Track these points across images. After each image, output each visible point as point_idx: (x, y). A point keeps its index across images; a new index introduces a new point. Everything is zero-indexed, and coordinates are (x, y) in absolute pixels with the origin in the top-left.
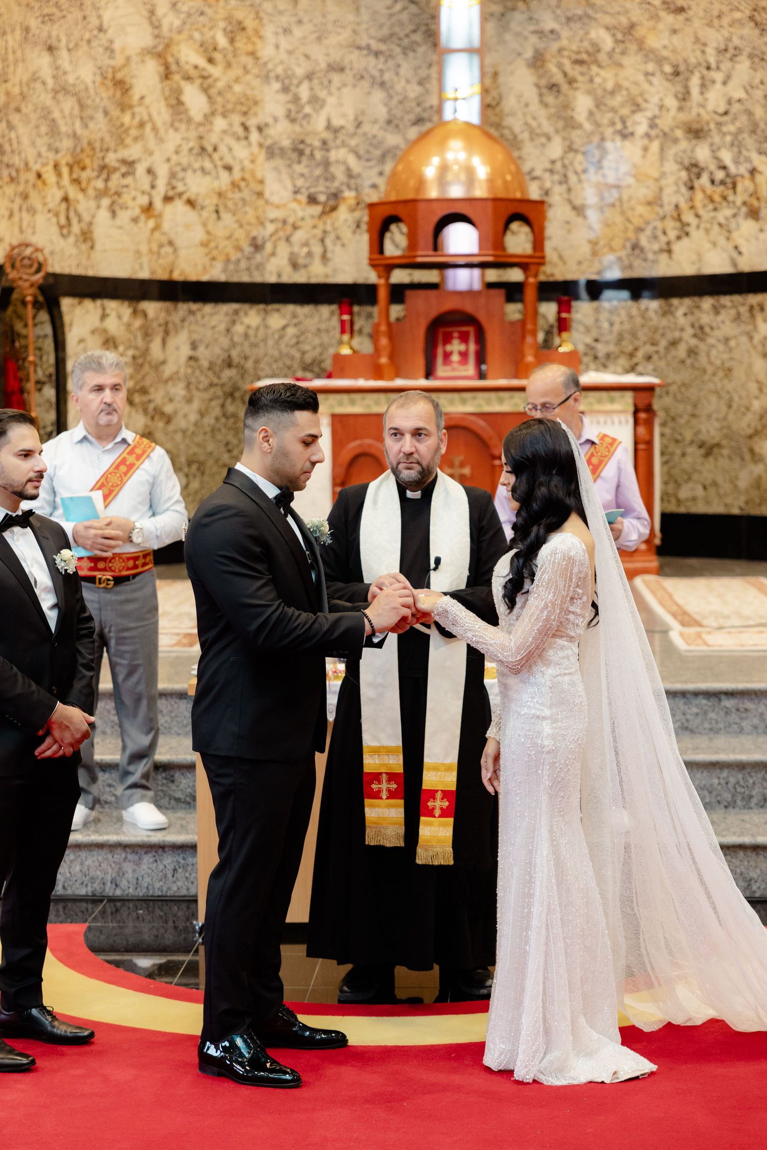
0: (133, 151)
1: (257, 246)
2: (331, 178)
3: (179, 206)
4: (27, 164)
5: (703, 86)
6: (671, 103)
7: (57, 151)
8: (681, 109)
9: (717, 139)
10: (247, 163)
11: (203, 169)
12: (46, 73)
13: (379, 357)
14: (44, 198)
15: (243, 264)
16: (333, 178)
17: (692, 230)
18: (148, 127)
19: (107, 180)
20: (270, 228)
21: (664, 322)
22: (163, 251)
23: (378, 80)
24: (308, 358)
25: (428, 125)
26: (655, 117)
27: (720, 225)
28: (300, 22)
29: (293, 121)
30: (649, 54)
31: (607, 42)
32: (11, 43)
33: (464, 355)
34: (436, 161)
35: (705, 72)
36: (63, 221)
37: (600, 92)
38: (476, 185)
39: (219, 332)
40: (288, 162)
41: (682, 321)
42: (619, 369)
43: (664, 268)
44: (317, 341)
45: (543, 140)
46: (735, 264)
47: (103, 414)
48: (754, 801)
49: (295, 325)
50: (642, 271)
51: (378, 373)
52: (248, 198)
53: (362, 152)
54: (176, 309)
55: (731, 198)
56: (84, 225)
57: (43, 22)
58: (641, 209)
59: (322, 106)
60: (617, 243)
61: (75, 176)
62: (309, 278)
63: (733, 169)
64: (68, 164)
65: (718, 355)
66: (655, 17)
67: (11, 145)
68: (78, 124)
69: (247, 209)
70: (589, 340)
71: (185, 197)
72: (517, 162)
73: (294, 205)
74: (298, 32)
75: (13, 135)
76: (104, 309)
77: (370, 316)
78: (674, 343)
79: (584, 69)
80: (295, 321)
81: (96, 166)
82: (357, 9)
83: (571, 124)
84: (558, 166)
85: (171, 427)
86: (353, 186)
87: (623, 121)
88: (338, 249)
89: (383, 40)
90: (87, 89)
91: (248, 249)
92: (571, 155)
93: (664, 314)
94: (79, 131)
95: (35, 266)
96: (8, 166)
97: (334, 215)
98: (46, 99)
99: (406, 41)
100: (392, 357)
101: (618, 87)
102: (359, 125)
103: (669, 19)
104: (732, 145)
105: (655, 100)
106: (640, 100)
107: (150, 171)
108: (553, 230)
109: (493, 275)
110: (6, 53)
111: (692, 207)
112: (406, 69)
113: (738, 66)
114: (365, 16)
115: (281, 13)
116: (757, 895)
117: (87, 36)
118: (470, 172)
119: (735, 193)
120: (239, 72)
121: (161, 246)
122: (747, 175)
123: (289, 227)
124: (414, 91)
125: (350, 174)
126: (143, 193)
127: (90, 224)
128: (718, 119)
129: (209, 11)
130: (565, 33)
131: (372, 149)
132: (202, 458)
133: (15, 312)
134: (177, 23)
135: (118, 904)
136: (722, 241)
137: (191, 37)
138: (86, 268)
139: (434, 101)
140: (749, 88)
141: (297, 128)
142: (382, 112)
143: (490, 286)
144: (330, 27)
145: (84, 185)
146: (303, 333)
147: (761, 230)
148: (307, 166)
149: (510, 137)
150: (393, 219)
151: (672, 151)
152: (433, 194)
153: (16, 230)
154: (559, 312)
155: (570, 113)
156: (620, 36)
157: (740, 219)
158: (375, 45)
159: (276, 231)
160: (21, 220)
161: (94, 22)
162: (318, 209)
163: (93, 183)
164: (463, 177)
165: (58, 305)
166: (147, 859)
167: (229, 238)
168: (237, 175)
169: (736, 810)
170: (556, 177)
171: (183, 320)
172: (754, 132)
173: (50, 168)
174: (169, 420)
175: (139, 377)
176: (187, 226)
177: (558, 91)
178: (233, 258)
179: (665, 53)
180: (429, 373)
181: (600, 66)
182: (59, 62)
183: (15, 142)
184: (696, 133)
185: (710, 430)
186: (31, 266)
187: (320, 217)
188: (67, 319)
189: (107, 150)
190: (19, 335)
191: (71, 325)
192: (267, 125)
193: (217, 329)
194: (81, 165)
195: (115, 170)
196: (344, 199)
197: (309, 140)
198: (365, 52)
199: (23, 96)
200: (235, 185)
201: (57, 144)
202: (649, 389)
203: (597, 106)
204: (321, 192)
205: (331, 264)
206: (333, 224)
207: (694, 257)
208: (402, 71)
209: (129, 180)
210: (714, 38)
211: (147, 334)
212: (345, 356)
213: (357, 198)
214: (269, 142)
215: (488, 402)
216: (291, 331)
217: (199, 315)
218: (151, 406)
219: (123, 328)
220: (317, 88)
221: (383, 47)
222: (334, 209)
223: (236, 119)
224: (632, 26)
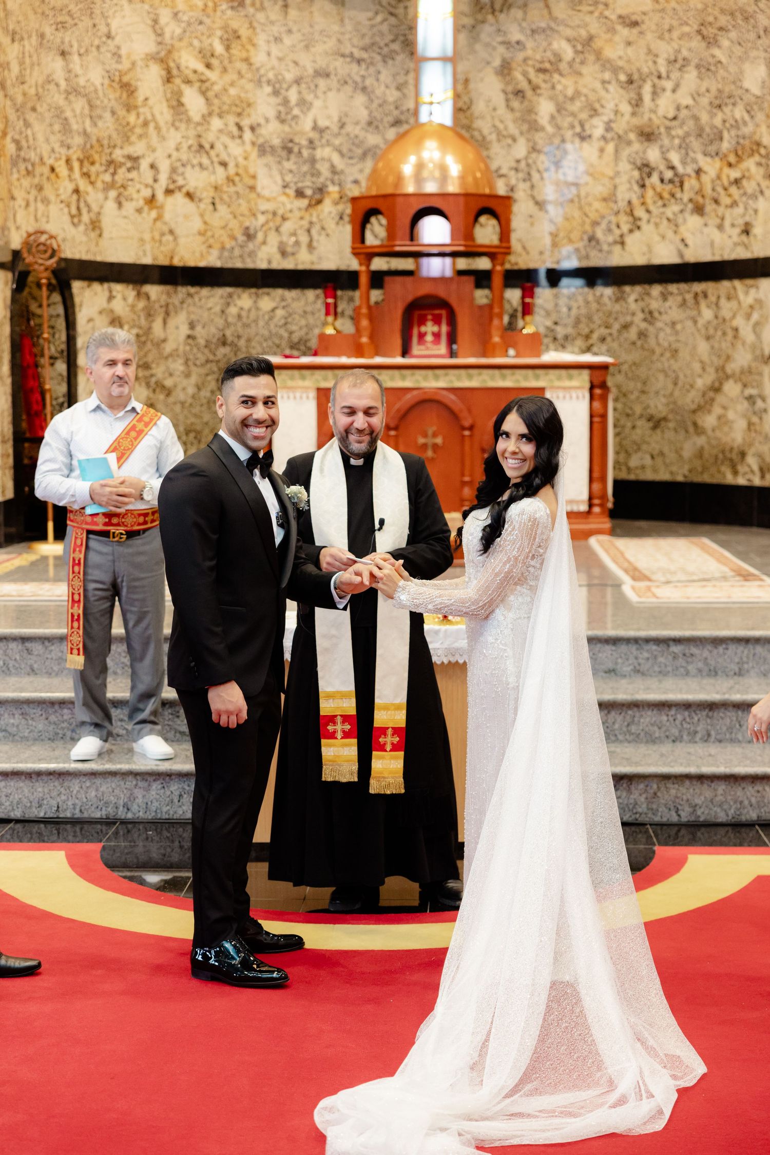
0: (137, 148)
1: (249, 235)
2: (316, 174)
3: (179, 199)
4: (41, 159)
5: (655, 94)
6: (626, 108)
7: (69, 148)
8: (634, 114)
9: (666, 141)
10: (241, 160)
11: (201, 165)
12: (60, 75)
13: (360, 337)
14: (57, 190)
15: (237, 252)
16: (319, 174)
17: (643, 224)
18: (152, 126)
19: (114, 174)
20: (262, 219)
21: (617, 307)
22: (164, 239)
23: (360, 85)
24: (295, 338)
25: (405, 127)
26: (611, 121)
27: (669, 220)
28: (290, 31)
29: (283, 121)
30: (606, 64)
31: (568, 53)
32: (27, 48)
33: (437, 336)
34: (413, 159)
35: (656, 81)
36: (74, 211)
37: (561, 98)
38: (450, 181)
39: (215, 313)
40: (278, 159)
41: (633, 306)
42: (576, 350)
43: (617, 259)
44: (303, 322)
45: (509, 141)
46: (681, 255)
47: (115, 385)
48: (699, 736)
49: (284, 307)
50: (597, 260)
51: (359, 351)
52: (241, 192)
53: (345, 150)
54: (176, 292)
55: (678, 195)
56: (92, 215)
57: (57, 29)
58: (597, 205)
59: (309, 109)
60: (575, 235)
61: (85, 170)
62: (296, 265)
63: (680, 169)
64: (78, 159)
65: (666, 337)
66: (612, 30)
67: (27, 141)
68: (88, 122)
69: (241, 201)
70: (549, 323)
71: (184, 190)
72: (485, 160)
73: (283, 199)
74: (287, 41)
75: (29, 132)
76: (110, 291)
77: (351, 300)
78: (626, 327)
79: (547, 77)
80: (284, 304)
81: (104, 162)
82: (342, 20)
83: (534, 127)
84: (523, 165)
85: (171, 399)
86: (337, 182)
87: (582, 125)
88: (323, 238)
89: (365, 49)
90: (96, 91)
91: (241, 238)
92: (534, 155)
93: (617, 300)
94: (89, 129)
95: (50, 252)
96: (25, 160)
97: (320, 207)
98: (60, 100)
99: (386, 50)
100: (372, 337)
101: (577, 94)
102: (342, 126)
103: (624, 32)
104: (680, 147)
105: (610, 106)
106: (597, 106)
107: (152, 166)
108: (518, 222)
109: (463, 264)
110: (23, 57)
111: (643, 204)
112: (385, 76)
113: (686, 76)
114: (349, 27)
115: (272, 23)
116: (701, 819)
117: (96, 42)
118: (443, 169)
119: (682, 190)
120: (235, 77)
121: (163, 234)
122: (693, 175)
123: (278, 218)
124: (392, 95)
125: (334, 170)
126: (147, 186)
127: (99, 213)
128: (668, 123)
129: (207, 21)
130: (530, 44)
131: (354, 148)
132: (198, 428)
133: (30, 293)
134: (178, 31)
135: (130, 826)
136: (670, 234)
137: (191, 45)
138: (95, 255)
139: (411, 105)
140: (696, 95)
141: (286, 128)
142: (363, 115)
143: (461, 273)
144: (317, 36)
145: (93, 178)
146: (290, 315)
147: (706, 225)
148: (295, 163)
149: (480, 138)
150: (374, 212)
151: (626, 152)
152: (410, 189)
153: (32, 218)
154: (523, 297)
155: (533, 116)
156: (579, 47)
157: (687, 215)
158: (357, 53)
159: (267, 222)
160: (36, 210)
161: (103, 29)
162: (304, 203)
163: (102, 177)
164: (437, 174)
165: (69, 287)
166: (156, 786)
167: (224, 228)
168: (232, 170)
169: (683, 744)
170: (521, 175)
171: (182, 302)
172: (700, 135)
173: (62, 162)
174: (169, 393)
175: (142, 353)
176: (186, 217)
177: (523, 97)
178: (228, 246)
179: (620, 63)
180: (405, 352)
181: (561, 74)
182: (71, 66)
183: (31, 138)
184: (648, 136)
185: (658, 406)
186: (45, 252)
187: (307, 209)
188: (77, 300)
189: (115, 147)
190: (34, 314)
191: (81, 306)
192: (259, 125)
193: (213, 311)
194: (91, 160)
195: (121, 165)
196: (328, 193)
197: (297, 140)
198: (348, 60)
199: (39, 97)
200: (230, 180)
201: (69, 141)
202: (604, 367)
203: (558, 111)
204: (308, 187)
205: (316, 252)
206: (318, 216)
207: (645, 249)
208: (382, 77)
209: (133, 174)
210: (665, 50)
211: (149, 315)
212: (330, 336)
213: (340, 192)
214: (261, 141)
215: (459, 378)
216: (280, 313)
217: (196, 298)
218: (153, 380)
219: (128, 309)
220: (305, 92)
221: (365, 55)
222: (319, 202)
223: (231, 119)
224: (591, 38)
